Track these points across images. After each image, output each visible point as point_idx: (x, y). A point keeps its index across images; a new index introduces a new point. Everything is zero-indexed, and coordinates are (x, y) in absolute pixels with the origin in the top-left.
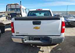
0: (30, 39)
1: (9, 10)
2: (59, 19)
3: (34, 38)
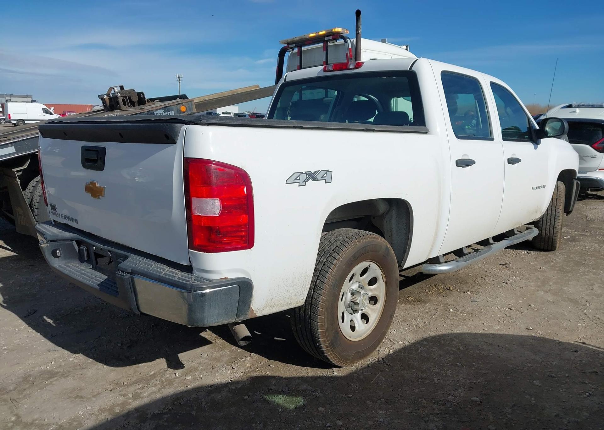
0: (81, 258)
3: (95, 255)
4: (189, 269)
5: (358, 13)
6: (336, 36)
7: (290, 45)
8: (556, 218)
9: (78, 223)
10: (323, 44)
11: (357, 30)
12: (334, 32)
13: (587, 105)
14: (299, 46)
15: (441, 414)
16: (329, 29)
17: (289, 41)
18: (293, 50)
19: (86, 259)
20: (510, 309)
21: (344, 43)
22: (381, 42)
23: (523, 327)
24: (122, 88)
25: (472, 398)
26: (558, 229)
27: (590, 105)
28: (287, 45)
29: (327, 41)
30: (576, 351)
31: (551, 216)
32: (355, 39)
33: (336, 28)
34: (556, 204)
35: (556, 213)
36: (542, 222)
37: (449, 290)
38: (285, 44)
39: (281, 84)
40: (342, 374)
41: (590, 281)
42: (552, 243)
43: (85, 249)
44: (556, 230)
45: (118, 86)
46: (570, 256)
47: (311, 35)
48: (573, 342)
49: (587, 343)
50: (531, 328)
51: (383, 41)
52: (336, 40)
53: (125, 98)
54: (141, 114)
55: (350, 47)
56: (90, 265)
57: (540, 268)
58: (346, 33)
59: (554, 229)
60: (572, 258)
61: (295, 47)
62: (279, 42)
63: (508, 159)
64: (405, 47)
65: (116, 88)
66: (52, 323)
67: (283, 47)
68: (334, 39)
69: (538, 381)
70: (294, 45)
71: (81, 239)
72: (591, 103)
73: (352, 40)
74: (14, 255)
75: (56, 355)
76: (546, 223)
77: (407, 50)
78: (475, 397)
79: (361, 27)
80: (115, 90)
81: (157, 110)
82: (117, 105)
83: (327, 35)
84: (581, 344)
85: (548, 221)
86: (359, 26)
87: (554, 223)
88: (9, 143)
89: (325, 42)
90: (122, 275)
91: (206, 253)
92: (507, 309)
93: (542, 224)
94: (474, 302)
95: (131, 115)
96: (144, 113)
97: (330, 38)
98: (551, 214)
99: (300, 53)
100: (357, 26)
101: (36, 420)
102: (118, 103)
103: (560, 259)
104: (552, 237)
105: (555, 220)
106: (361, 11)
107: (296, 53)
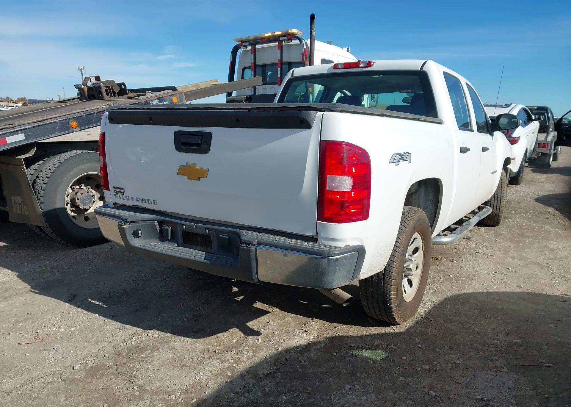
0: (163, 237)
1: (249, 73)
2: (306, 125)
3: (185, 233)
4: (314, 239)
5: (313, 17)
6: (291, 37)
7: (243, 43)
8: (502, 198)
9: (157, 204)
10: (277, 43)
11: (311, 32)
12: (290, 33)
13: (490, 105)
14: (252, 45)
15: (499, 355)
16: (285, 30)
17: (243, 39)
18: (247, 48)
19: (169, 238)
20: (496, 272)
21: (299, 43)
22: (327, 43)
23: (514, 285)
24: (97, 78)
25: (514, 341)
26: (503, 208)
27: (492, 105)
28: (241, 43)
29: (282, 41)
30: (564, 301)
31: (498, 196)
32: (309, 40)
33: (292, 29)
34: (501, 187)
35: (502, 194)
36: (491, 202)
37: (438, 260)
38: (239, 42)
39: (288, 79)
40: (401, 330)
41: (539, 249)
42: (498, 219)
43: (170, 228)
44: (502, 208)
45: (93, 76)
46: (511, 230)
47: (267, 35)
48: (558, 295)
49: (568, 294)
50: (522, 286)
51: (329, 43)
52: (290, 40)
53: (107, 88)
54: (139, 104)
55: (305, 47)
56: (174, 243)
57: (496, 240)
58: (300, 34)
59: (500, 207)
60: (513, 231)
61: (249, 45)
62: (233, 40)
63: (482, 147)
64: (346, 49)
65: (92, 78)
66: (102, 305)
67: (237, 45)
68: (289, 40)
69: (552, 325)
70: (248, 43)
71: (163, 220)
72: (493, 104)
73: (306, 41)
74: (4, 245)
75: (131, 332)
76: (494, 203)
77: (348, 52)
78: (515, 340)
79: (315, 29)
80: (91, 80)
81: (152, 101)
82: (99, 95)
83: (283, 35)
84: (565, 296)
85: (495, 201)
86: (313, 28)
87: (500, 203)
88: (19, 130)
89: (280, 42)
90: (247, 247)
91: (336, 224)
92: (493, 273)
93: (491, 203)
94: (464, 269)
95: (130, 105)
96: (142, 103)
97: (286, 38)
98: (498, 195)
99: (254, 51)
100: (311, 29)
101: (160, 387)
102: (101, 93)
103: (505, 232)
104: (498, 214)
105: (501, 200)
106: (315, 14)
107: (250, 50)
